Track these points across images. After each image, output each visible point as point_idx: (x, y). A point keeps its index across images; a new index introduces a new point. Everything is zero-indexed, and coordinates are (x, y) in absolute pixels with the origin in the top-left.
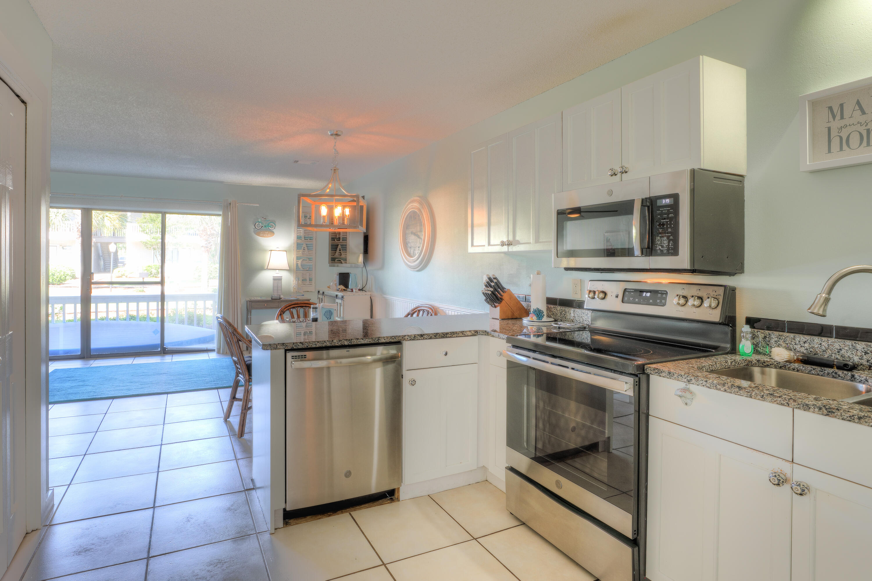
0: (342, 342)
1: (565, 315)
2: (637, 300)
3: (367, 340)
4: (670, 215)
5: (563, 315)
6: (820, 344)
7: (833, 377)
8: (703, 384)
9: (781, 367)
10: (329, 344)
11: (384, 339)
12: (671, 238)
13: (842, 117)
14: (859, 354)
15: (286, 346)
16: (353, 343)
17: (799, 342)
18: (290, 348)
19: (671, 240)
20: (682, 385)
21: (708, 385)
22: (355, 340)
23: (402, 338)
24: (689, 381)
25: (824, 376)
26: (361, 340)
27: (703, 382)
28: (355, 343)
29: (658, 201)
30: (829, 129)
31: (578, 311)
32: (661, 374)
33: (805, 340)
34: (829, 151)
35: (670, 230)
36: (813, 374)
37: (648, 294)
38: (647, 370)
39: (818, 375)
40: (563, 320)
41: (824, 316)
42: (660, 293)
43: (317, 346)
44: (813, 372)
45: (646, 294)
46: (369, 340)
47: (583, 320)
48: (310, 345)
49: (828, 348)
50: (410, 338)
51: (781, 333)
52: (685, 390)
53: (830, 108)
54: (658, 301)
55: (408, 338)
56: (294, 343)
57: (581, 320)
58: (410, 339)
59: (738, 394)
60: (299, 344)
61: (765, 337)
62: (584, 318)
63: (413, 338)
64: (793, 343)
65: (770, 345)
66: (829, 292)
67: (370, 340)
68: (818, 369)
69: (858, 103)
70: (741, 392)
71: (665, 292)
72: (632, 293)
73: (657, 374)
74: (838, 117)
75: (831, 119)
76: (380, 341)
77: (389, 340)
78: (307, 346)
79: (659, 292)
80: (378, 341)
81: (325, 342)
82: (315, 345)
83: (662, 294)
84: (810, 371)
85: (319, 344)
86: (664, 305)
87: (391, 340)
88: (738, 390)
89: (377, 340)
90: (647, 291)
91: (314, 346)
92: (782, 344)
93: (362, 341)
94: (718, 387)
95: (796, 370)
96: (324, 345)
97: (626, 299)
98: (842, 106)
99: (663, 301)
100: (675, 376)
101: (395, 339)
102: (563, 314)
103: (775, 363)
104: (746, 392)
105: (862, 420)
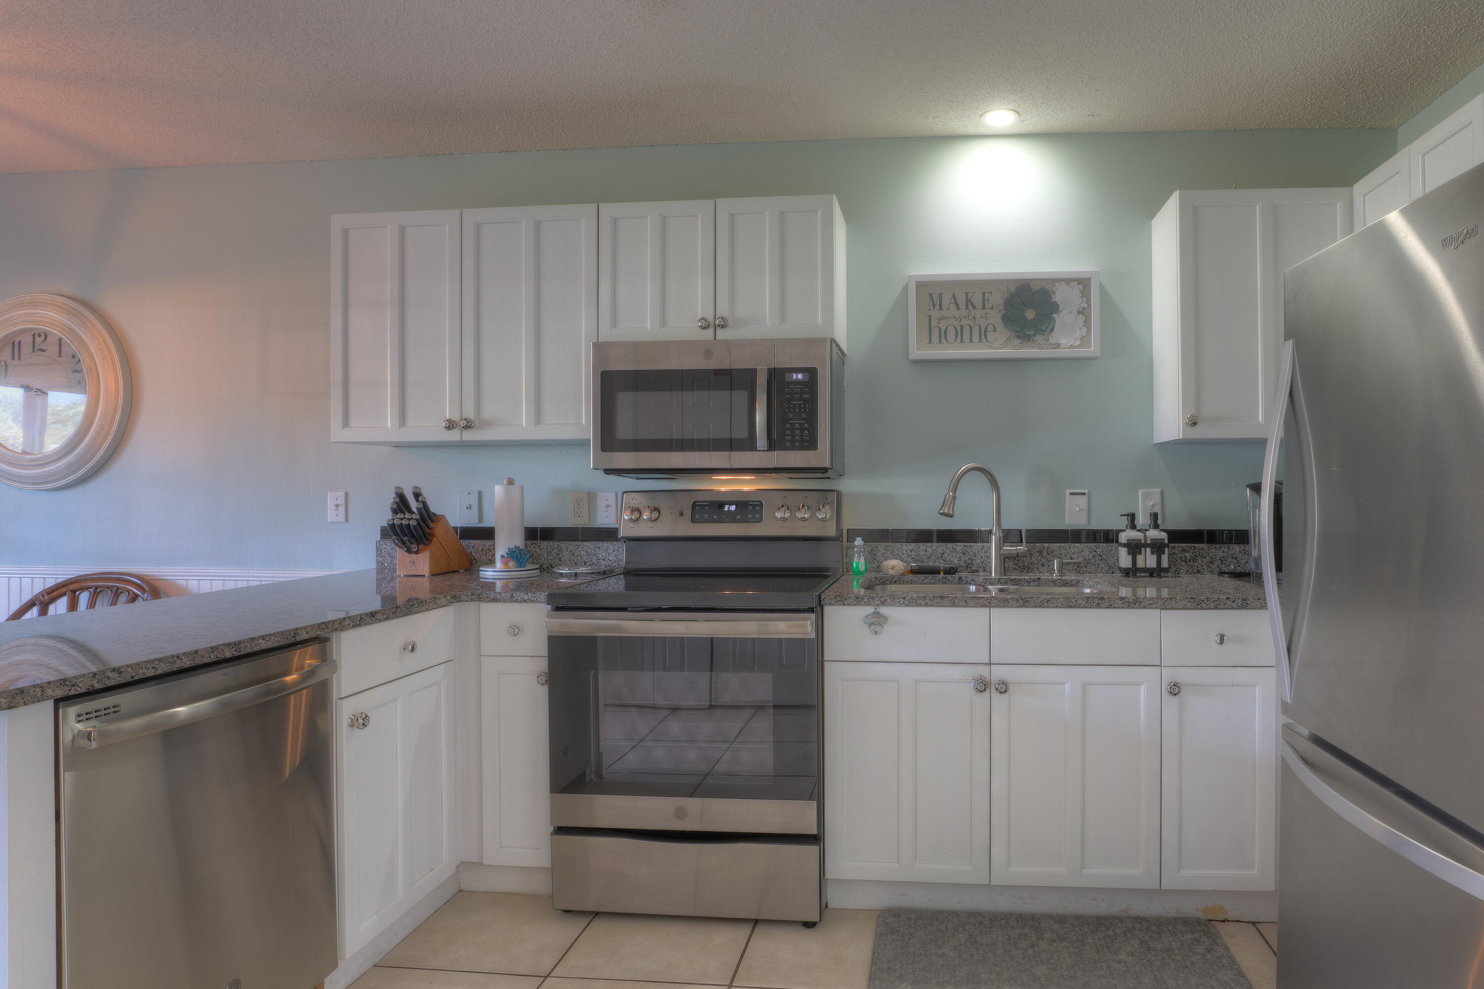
0: (218, 653)
1: (558, 554)
2: (715, 517)
3: (273, 638)
4: (805, 396)
5: (555, 555)
6: (926, 551)
7: (943, 583)
8: (900, 603)
9: (895, 581)
10: (189, 663)
11: (307, 633)
12: (806, 426)
13: (941, 308)
14: (958, 556)
15: (73, 685)
16: (242, 653)
17: (906, 551)
18: (84, 690)
19: (806, 429)
20: (869, 610)
21: (907, 602)
22: (247, 642)
23: (340, 624)
24: (883, 603)
25: (935, 584)
26: (261, 641)
27: (900, 600)
28: (248, 651)
29: (787, 375)
30: (930, 317)
31: (588, 545)
32: (845, 602)
33: (911, 548)
34: (930, 342)
35: (803, 415)
36: (925, 584)
37: (733, 508)
38: (825, 599)
39: (930, 583)
40: (553, 565)
41: (951, 516)
42: (751, 505)
43: (160, 672)
44: (926, 581)
45: (729, 508)
46: (276, 639)
47: (599, 559)
48: (141, 671)
49: (933, 554)
50: (353, 624)
51: (888, 544)
52: (876, 614)
53: (931, 295)
54: (750, 516)
55: (349, 624)
56: (95, 674)
57: (595, 560)
58: (354, 626)
59: (940, 605)
60: (111, 675)
61: (872, 550)
62: (600, 556)
63: (358, 623)
64: (900, 553)
65: (877, 559)
66: (955, 491)
67: (279, 639)
68: (930, 576)
69: (954, 296)
70: (944, 601)
71: (759, 503)
72: (706, 508)
73: (840, 602)
74: (937, 307)
75: (932, 308)
76: (299, 639)
77: (316, 631)
78: (132, 677)
79: (750, 503)
80: (294, 639)
81: (178, 657)
82: (152, 671)
83: (754, 506)
84: (923, 581)
85: (163, 665)
86: (760, 521)
87: (318, 633)
88: (940, 600)
89: (293, 635)
90: (730, 504)
91: (151, 673)
92: (889, 555)
93: (263, 641)
94: (919, 601)
95: (910, 582)
96: (175, 668)
97: (697, 516)
98: (940, 295)
99: (757, 516)
100: (865, 600)
101: (327, 628)
102: (553, 553)
103: (890, 578)
104: (949, 600)
105: (1050, 602)
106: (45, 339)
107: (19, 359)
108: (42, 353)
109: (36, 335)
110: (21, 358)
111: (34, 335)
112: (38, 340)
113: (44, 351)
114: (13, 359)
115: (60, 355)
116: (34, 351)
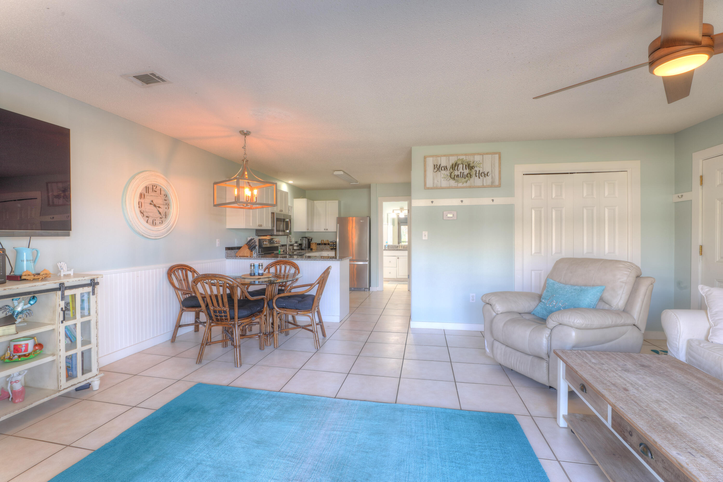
106: (156, 188)
107: (148, 193)
108: (155, 192)
109: (154, 186)
110: (149, 193)
111: (153, 186)
112: (154, 188)
113: (156, 192)
114: (146, 193)
115: (161, 194)
116: (153, 191)
